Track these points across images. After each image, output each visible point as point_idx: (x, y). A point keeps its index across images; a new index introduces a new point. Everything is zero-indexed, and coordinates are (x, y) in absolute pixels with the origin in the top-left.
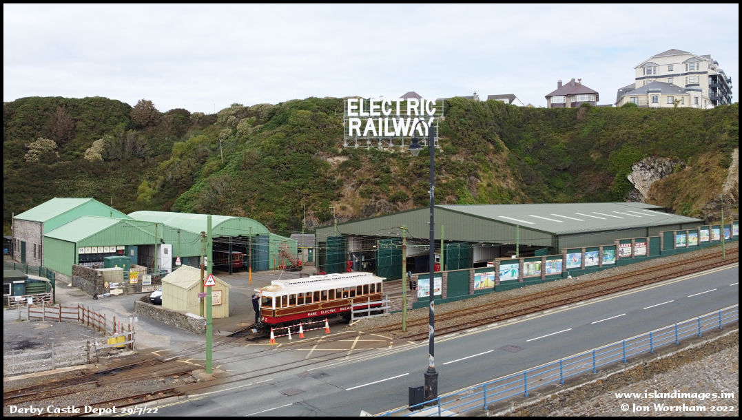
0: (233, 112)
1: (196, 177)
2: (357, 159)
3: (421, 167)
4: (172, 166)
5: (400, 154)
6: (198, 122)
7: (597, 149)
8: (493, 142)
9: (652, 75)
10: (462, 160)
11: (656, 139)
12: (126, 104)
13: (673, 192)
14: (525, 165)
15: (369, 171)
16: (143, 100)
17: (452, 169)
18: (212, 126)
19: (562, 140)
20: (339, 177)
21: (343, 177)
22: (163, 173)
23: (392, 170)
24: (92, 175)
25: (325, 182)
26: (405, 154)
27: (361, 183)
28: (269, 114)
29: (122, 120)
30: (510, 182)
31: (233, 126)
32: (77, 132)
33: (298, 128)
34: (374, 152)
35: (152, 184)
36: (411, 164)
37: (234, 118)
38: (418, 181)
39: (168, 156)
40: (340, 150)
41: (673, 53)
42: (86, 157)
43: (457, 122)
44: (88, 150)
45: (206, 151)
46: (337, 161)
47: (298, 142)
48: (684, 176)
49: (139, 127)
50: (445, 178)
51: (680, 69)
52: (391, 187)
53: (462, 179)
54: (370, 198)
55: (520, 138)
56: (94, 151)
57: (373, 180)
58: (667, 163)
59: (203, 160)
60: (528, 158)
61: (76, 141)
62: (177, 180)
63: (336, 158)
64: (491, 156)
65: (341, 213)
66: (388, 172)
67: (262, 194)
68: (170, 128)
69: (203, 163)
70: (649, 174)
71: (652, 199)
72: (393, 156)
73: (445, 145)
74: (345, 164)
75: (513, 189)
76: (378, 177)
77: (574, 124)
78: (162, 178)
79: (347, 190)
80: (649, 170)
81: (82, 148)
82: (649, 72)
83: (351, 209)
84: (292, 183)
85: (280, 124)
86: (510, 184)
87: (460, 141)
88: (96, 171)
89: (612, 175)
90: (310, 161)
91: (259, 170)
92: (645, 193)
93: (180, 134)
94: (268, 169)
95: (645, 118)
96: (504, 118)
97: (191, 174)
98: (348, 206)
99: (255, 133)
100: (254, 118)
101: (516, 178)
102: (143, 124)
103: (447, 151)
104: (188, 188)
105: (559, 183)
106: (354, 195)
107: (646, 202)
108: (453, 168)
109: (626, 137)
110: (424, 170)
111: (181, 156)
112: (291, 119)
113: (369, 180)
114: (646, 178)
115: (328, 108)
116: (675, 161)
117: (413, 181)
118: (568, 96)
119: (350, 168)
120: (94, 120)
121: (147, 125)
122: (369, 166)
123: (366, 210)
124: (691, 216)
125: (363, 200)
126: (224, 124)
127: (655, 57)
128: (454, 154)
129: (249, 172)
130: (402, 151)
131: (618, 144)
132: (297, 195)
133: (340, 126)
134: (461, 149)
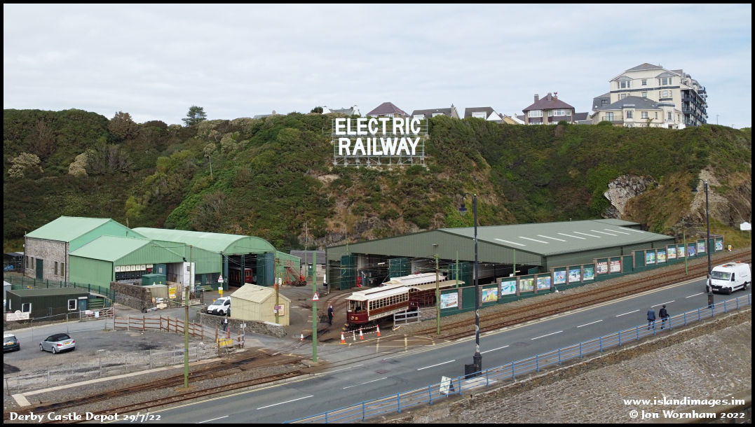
0: (214, 126)
1: (185, 192)
2: (348, 177)
3: (410, 185)
4: (157, 181)
5: (388, 172)
6: (177, 136)
7: (575, 166)
8: (476, 160)
9: (627, 88)
10: (448, 178)
11: (630, 158)
12: (102, 117)
13: (646, 209)
14: (506, 182)
15: (359, 189)
16: (120, 113)
17: (438, 187)
18: (192, 139)
19: (542, 156)
20: (330, 195)
21: (335, 195)
22: (149, 187)
23: (382, 188)
24: (79, 190)
25: (318, 200)
26: (393, 172)
27: (352, 201)
28: (254, 129)
29: (100, 133)
30: (493, 198)
31: (217, 141)
32: (58, 145)
33: (287, 146)
34: (364, 171)
35: (140, 199)
36: (399, 182)
37: (216, 132)
38: (408, 199)
39: (151, 170)
40: (331, 169)
41: (646, 67)
42: (70, 172)
43: (441, 141)
44: (72, 165)
45: (191, 167)
46: (328, 179)
47: (290, 160)
48: (657, 194)
49: (118, 141)
50: (433, 196)
51: (652, 83)
52: (382, 205)
53: (449, 197)
54: (362, 215)
55: (501, 155)
56: (78, 166)
57: (364, 198)
58: (641, 181)
59: (190, 175)
60: (509, 175)
61: (59, 154)
62: (166, 196)
63: (327, 176)
64: (475, 173)
65: (335, 230)
66: (378, 190)
67: (257, 211)
68: (149, 141)
69: (191, 178)
70: (624, 192)
71: (628, 216)
72: (382, 174)
73: (431, 163)
74: (336, 182)
75: (496, 205)
76: (369, 195)
77: (552, 141)
78: (149, 193)
79: (340, 207)
80: (624, 187)
81: (64, 162)
82: (623, 85)
83: (345, 226)
84: (287, 201)
85: (266, 140)
86: (493, 200)
87: (445, 160)
88: (83, 186)
89: (590, 191)
90: (302, 179)
91: (252, 187)
92: (621, 209)
93: (160, 148)
94: (262, 187)
95: (620, 137)
96: (485, 136)
97: (179, 190)
98: (342, 223)
99: (241, 150)
100: (237, 133)
101: (499, 195)
102: (123, 137)
103: (433, 170)
104: (178, 204)
105: (540, 199)
106: (347, 213)
107: (623, 218)
108: (440, 187)
109: (602, 157)
110: (413, 188)
111: (167, 171)
112: (280, 137)
113: (360, 198)
114: (622, 195)
115: (314, 125)
116: (649, 179)
117: (402, 198)
118: (545, 110)
119: (341, 186)
120: (74, 134)
121: (126, 138)
122: (360, 185)
123: (359, 227)
124: (663, 234)
125: (356, 218)
126: (205, 139)
127: (629, 71)
128: (440, 172)
129: (243, 189)
130: (390, 169)
131: (595, 162)
132: (292, 212)
133: (328, 144)
134: (446, 168)
